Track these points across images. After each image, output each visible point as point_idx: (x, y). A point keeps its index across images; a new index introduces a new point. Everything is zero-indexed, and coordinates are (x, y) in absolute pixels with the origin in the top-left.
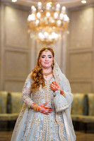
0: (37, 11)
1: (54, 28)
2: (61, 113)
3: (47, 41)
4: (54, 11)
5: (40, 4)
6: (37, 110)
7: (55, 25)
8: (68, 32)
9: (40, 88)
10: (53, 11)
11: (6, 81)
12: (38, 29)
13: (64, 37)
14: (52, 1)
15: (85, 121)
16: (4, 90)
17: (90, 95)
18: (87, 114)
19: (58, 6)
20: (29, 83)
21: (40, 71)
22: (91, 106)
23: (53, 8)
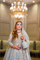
0: (14, 6)
1: (21, 13)
2: (25, 49)
3: (18, 18)
5: (15, 3)
6: (15, 48)
7: (21, 11)
8: (27, 15)
9: (16, 38)
10: (21, 6)
12: (14, 13)
13: (25, 16)
14: (20, 1)
15: (34, 53)
17: (37, 42)
18: (35, 50)
19: (23, 3)
20: (11, 36)
21: (16, 31)
22: (37, 46)
23: (21, 4)
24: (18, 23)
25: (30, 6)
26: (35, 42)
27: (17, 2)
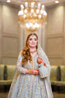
0: (25, 8)
1: (37, 20)
4: (37, 8)
5: (26, 3)
7: (37, 18)
8: (46, 23)
11: (3, 57)
14: (35, 2)
15: (59, 85)
16: (2, 64)
17: (62, 67)
18: (60, 80)
19: (39, 5)
20: (21, 58)
21: (28, 50)
22: (62, 74)
23: (36, 6)
24: (31, 37)
25: (51, 8)
26: (59, 68)
27: (30, 2)
